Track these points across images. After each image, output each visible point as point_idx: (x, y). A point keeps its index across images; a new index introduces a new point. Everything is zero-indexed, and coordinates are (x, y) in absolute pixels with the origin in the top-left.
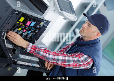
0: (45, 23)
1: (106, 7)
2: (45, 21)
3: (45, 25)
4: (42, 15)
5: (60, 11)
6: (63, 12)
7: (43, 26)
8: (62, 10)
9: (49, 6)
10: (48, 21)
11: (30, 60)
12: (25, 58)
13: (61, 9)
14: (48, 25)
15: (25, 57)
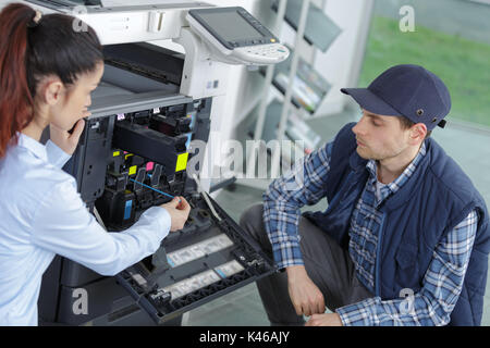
0: (199, 111)
1: (313, 46)
2: (196, 105)
3: (201, 116)
4: (177, 92)
5: (227, 52)
6: (237, 50)
7: (199, 121)
8: (230, 46)
9: (184, 56)
10: (204, 100)
11: (206, 256)
12: (188, 259)
13: (228, 44)
14: (209, 111)
15: (186, 254)
